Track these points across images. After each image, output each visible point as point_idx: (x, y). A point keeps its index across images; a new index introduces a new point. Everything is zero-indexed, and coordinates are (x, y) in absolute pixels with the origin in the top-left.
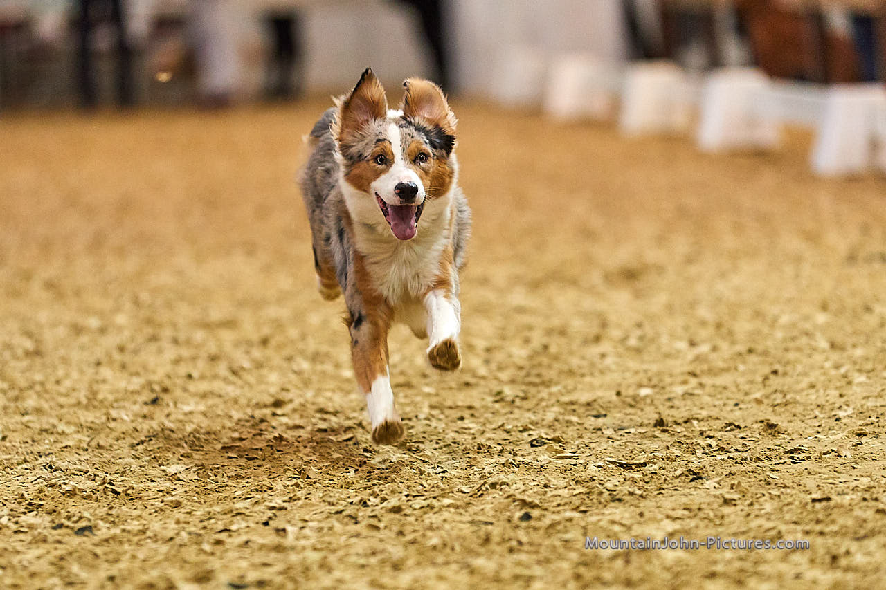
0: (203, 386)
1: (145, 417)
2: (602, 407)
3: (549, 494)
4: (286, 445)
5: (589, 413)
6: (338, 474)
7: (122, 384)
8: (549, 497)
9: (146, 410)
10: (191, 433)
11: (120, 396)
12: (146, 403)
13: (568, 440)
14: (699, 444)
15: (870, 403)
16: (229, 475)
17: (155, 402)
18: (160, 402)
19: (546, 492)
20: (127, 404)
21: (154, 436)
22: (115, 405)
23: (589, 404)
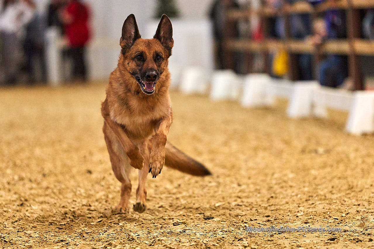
0: (41, 199)
1: (18, 211)
2: (202, 210)
3: (181, 245)
4: (75, 223)
5: (197, 212)
6: (95, 236)
7: (9, 198)
8: (181, 246)
9: (18, 208)
10: (36, 218)
11: (8, 202)
12: (18, 205)
13: (189, 223)
14: (241, 226)
15: (310, 210)
16: (52, 235)
17: (22, 205)
18: (24, 205)
19: (179, 244)
20: (11, 206)
21: (21, 219)
22: (6, 206)
23: (197, 209)
